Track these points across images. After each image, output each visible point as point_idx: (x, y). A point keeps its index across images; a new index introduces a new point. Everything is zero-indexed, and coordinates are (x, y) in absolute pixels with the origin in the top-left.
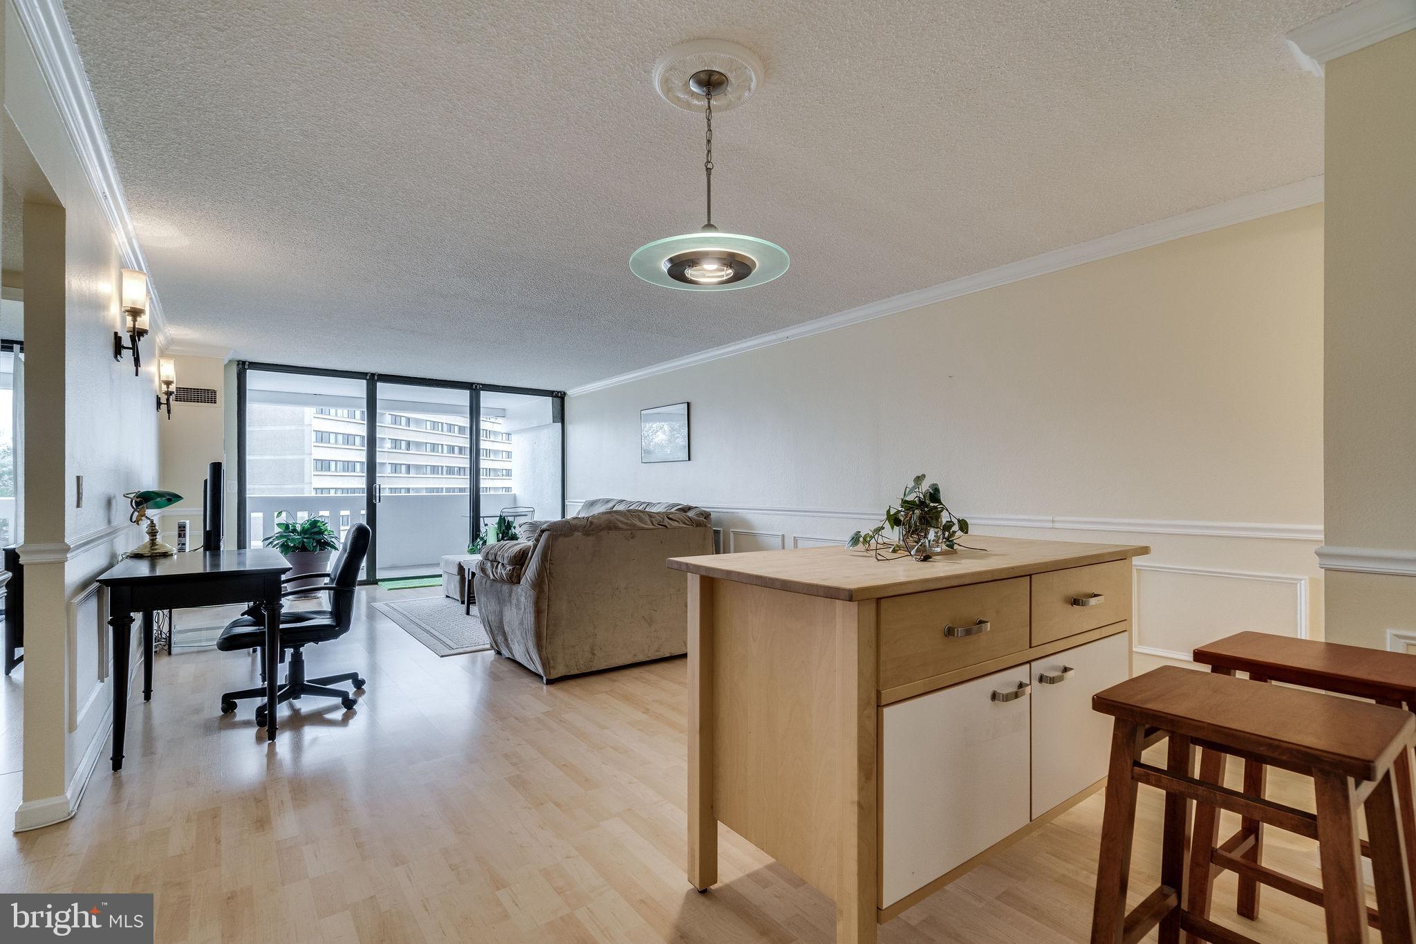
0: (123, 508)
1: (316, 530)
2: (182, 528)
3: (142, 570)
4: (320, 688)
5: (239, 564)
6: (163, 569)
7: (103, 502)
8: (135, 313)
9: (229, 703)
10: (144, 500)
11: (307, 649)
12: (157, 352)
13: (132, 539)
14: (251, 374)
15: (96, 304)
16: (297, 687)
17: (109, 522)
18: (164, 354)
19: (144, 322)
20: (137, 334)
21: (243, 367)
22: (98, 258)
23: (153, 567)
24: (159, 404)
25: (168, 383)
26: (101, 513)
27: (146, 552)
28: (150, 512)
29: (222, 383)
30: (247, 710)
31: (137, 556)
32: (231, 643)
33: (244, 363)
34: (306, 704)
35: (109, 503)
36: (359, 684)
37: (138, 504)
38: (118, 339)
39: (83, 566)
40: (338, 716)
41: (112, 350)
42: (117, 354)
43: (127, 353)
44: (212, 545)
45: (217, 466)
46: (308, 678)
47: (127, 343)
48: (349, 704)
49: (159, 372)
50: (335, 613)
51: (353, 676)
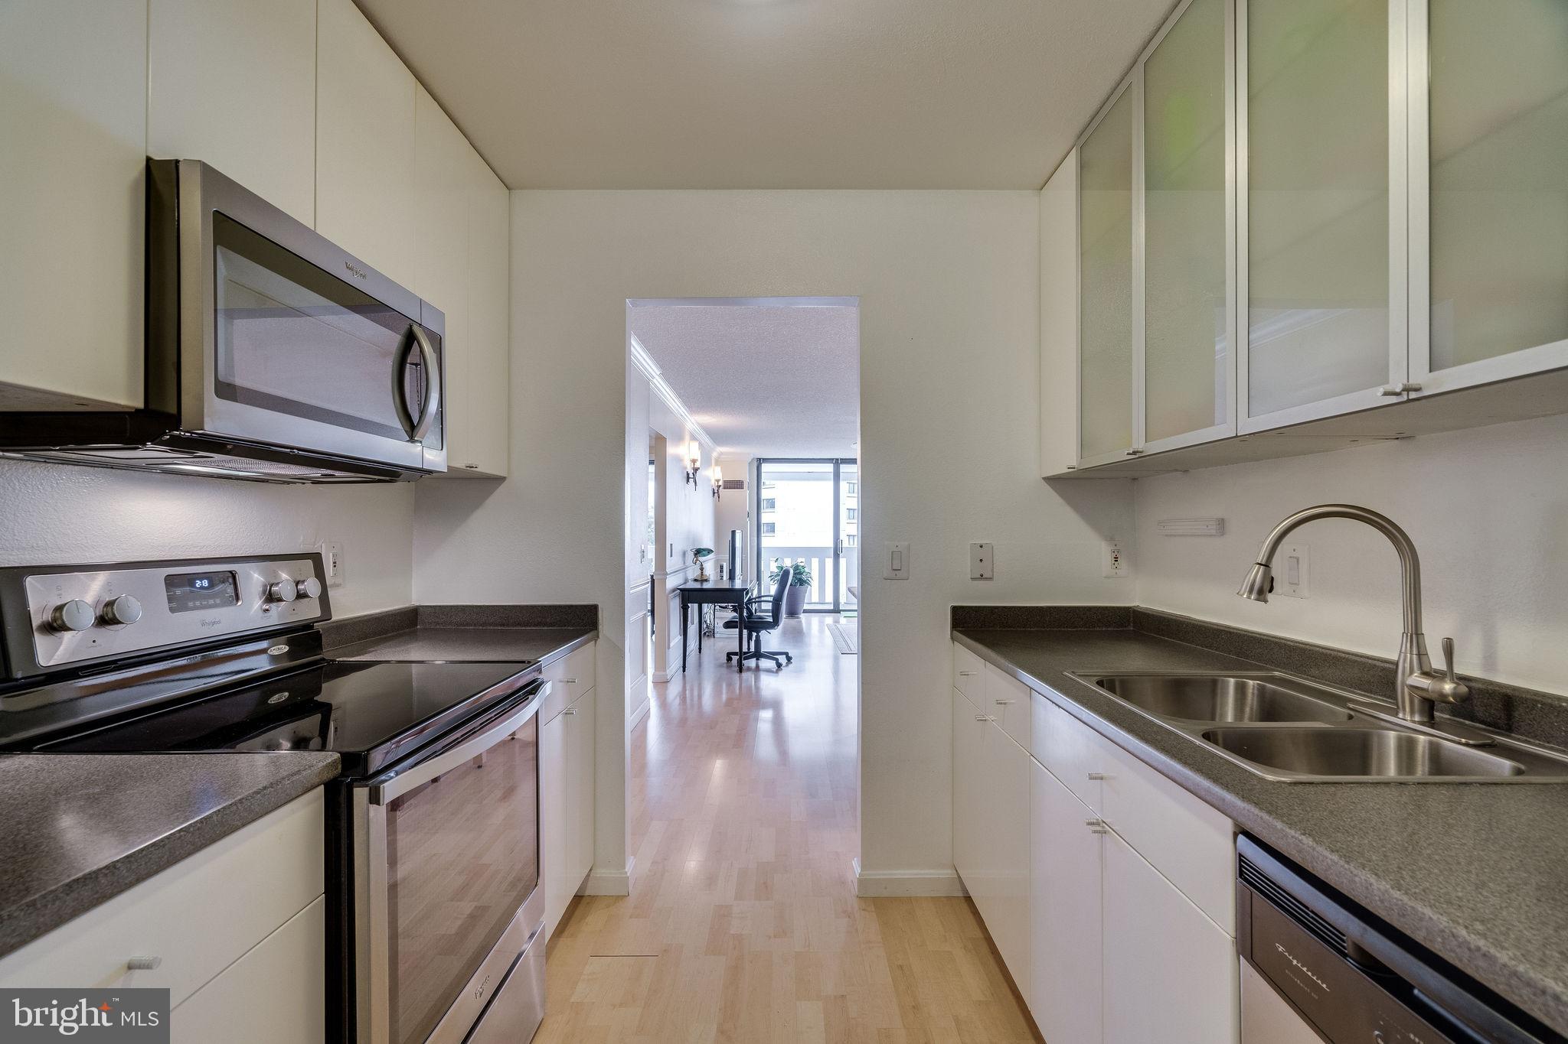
0: (690, 556)
2: (722, 567)
3: (697, 586)
4: (771, 656)
5: (732, 586)
6: (706, 586)
7: (681, 553)
8: (694, 461)
9: (729, 656)
10: (699, 552)
11: (763, 634)
12: (713, 461)
13: (693, 573)
14: (765, 467)
15: (679, 459)
16: (758, 655)
17: (684, 563)
18: (717, 462)
19: (698, 465)
20: (696, 470)
21: (760, 461)
22: (679, 438)
23: (702, 585)
24: (714, 493)
25: (718, 481)
26: (680, 559)
27: (699, 579)
28: (700, 559)
29: (745, 475)
30: (735, 658)
31: (696, 580)
32: (729, 625)
33: (760, 459)
34: (765, 663)
35: (684, 554)
36: (789, 659)
37: (696, 555)
38: (688, 474)
39: (673, 582)
40: (775, 670)
41: (685, 480)
42: (688, 481)
43: (691, 480)
44: (732, 577)
45: (733, 533)
46: (763, 650)
47: (691, 476)
48: (779, 665)
49: (713, 474)
50: (773, 616)
51: (786, 654)
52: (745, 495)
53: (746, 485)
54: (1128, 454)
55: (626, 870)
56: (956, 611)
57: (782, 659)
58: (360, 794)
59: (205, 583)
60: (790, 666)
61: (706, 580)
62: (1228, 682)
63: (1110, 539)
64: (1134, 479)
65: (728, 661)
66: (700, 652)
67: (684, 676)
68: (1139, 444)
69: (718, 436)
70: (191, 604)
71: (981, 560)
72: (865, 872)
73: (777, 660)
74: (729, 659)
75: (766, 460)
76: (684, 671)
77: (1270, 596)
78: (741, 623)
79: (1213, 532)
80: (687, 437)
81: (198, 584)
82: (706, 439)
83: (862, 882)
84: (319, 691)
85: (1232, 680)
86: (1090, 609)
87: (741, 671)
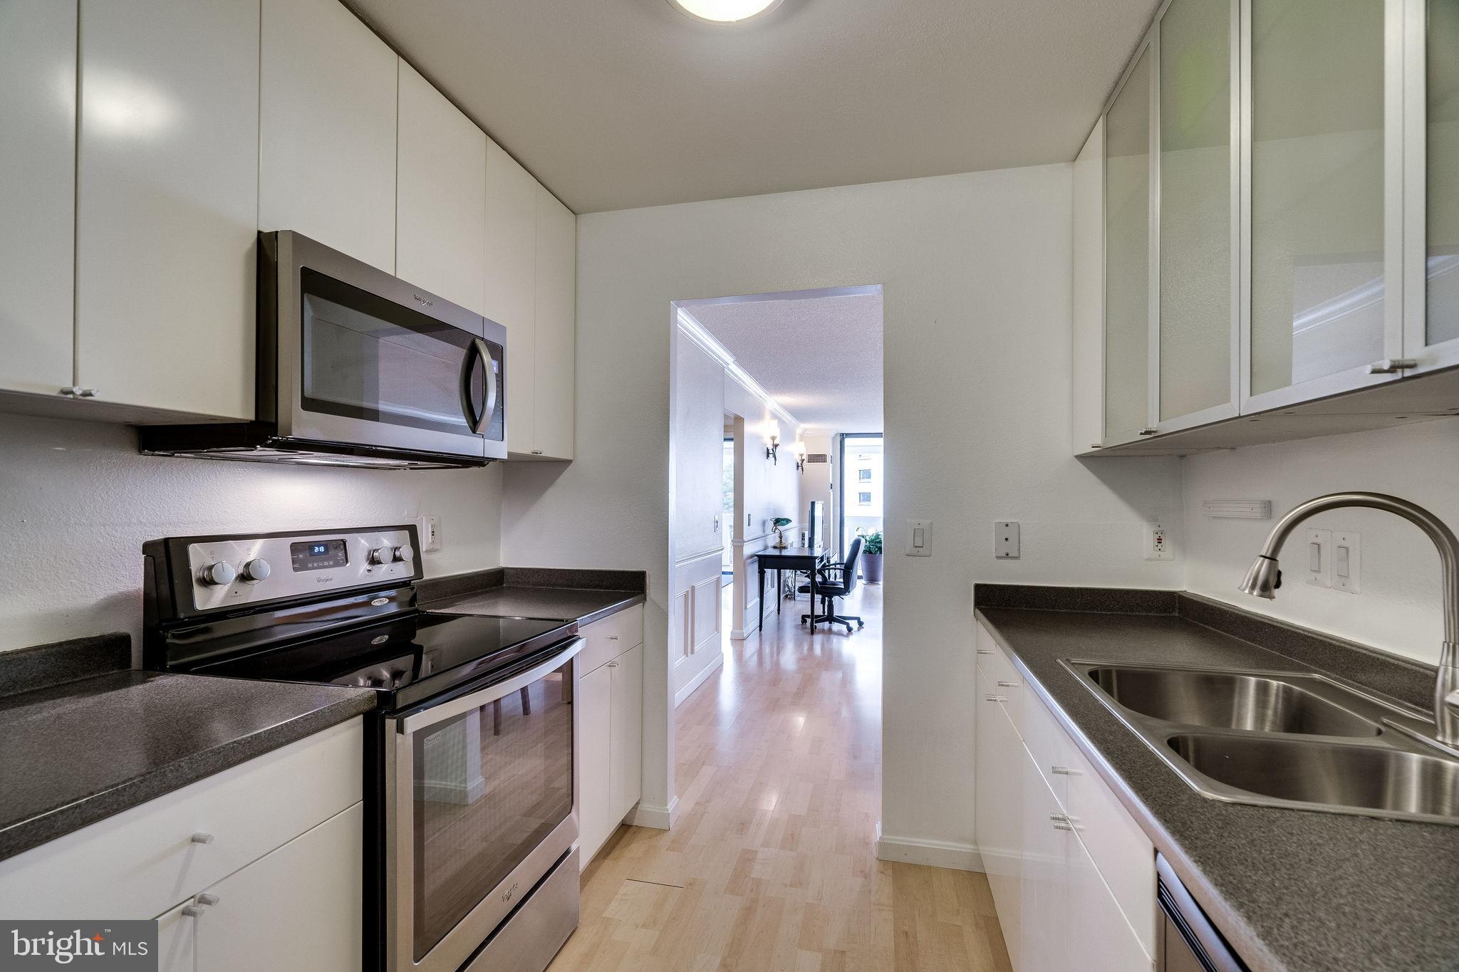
0: (770, 525)
1: (878, 540)
2: (803, 535)
3: (776, 553)
4: (842, 620)
6: (785, 553)
7: (761, 523)
8: (773, 438)
9: (804, 618)
10: (778, 522)
11: (836, 599)
12: (797, 437)
13: (773, 540)
14: (848, 441)
15: (758, 438)
16: (831, 618)
17: (764, 531)
18: (802, 438)
19: (776, 442)
20: (776, 446)
21: (843, 436)
22: (758, 417)
23: (781, 552)
24: (798, 466)
25: (801, 455)
26: (758, 528)
27: (778, 546)
28: (779, 527)
29: (828, 449)
30: (809, 620)
31: (775, 547)
32: (803, 590)
33: (843, 434)
34: (836, 627)
35: (764, 523)
36: (861, 624)
37: (775, 524)
38: (768, 450)
39: (750, 549)
40: (845, 634)
41: (766, 455)
42: (768, 456)
43: (771, 456)
44: (811, 546)
45: (813, 503)
46: (836, 613)
47: (771, 451)
48: (850, 630)
49: (796, 449)
50: (844, 583)
51: (858, 619)
52: (827, 471)
53: (828, 459)
54: (1141, 434)
55: (668, 807)
56: (978, 588)
57: (854, 624)
58: (391, 724)
59: (322, 549)
60: (862, 630)
61: (785, 548)
62: (1248, 681)
63: (1153, 519)
64: (1182, 457)
65: (803, 623)
66: (779, 613)
67: (761, 635)
68: (1153, 424)
69: (800, 414)
70: (310, 565)
71: (1007, 539)
72: (885, 836)
73: (848, 624)
74: (804, 621)
75: (848, 435)
76: (760, 630)
77: (1276, 592)
78: (812, 589)
79: (1259, 515)
80: (767, 416)
81: (316, 549)
82: (788, 417)
83: (882, 845)
84: (414, 636)
85: (1253, 680)
86: (1128, 592)
87: (812, 633)
